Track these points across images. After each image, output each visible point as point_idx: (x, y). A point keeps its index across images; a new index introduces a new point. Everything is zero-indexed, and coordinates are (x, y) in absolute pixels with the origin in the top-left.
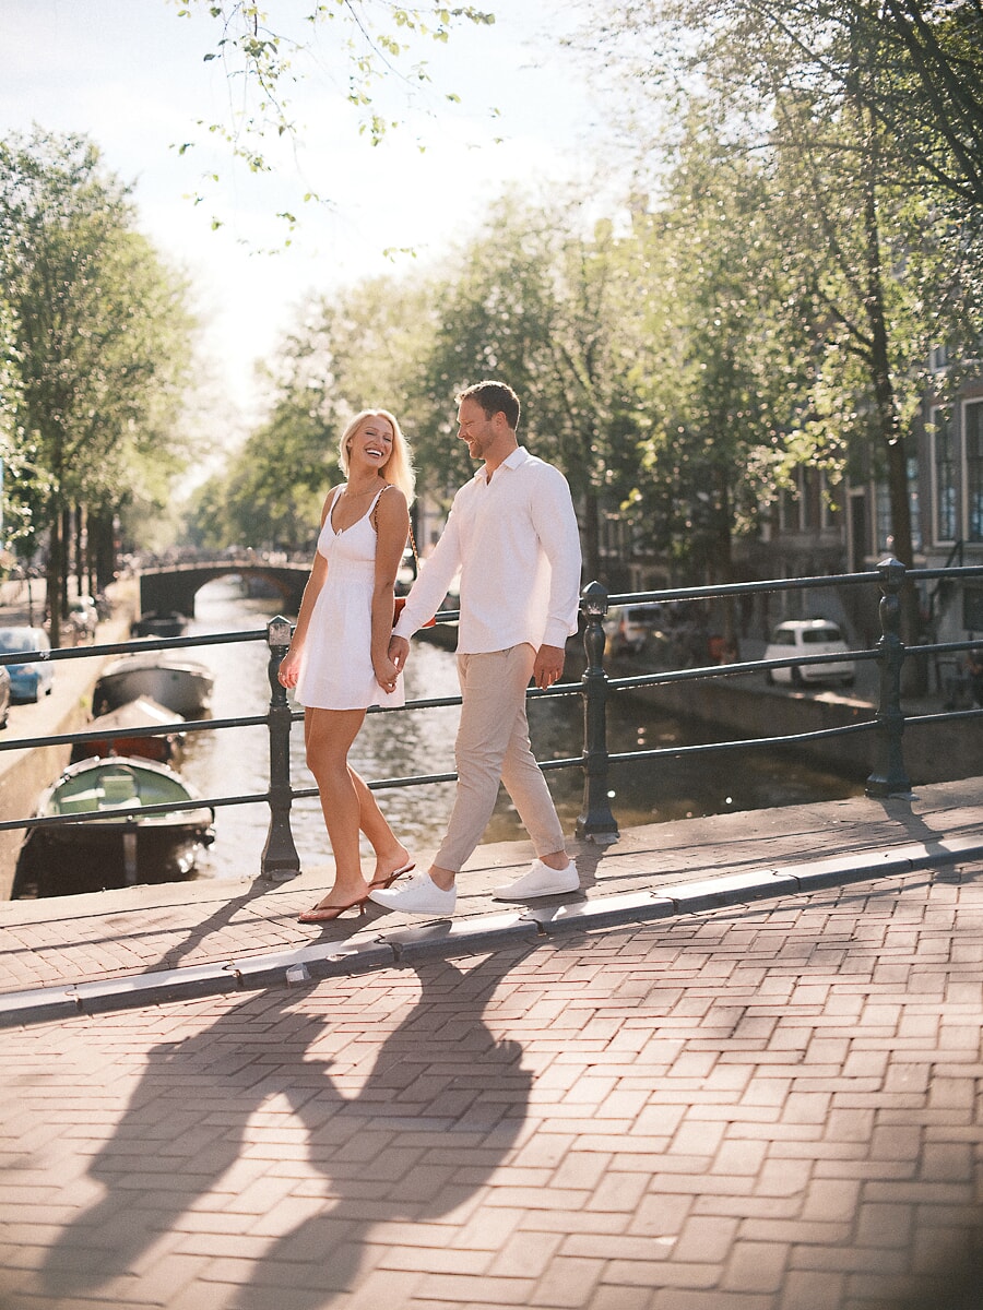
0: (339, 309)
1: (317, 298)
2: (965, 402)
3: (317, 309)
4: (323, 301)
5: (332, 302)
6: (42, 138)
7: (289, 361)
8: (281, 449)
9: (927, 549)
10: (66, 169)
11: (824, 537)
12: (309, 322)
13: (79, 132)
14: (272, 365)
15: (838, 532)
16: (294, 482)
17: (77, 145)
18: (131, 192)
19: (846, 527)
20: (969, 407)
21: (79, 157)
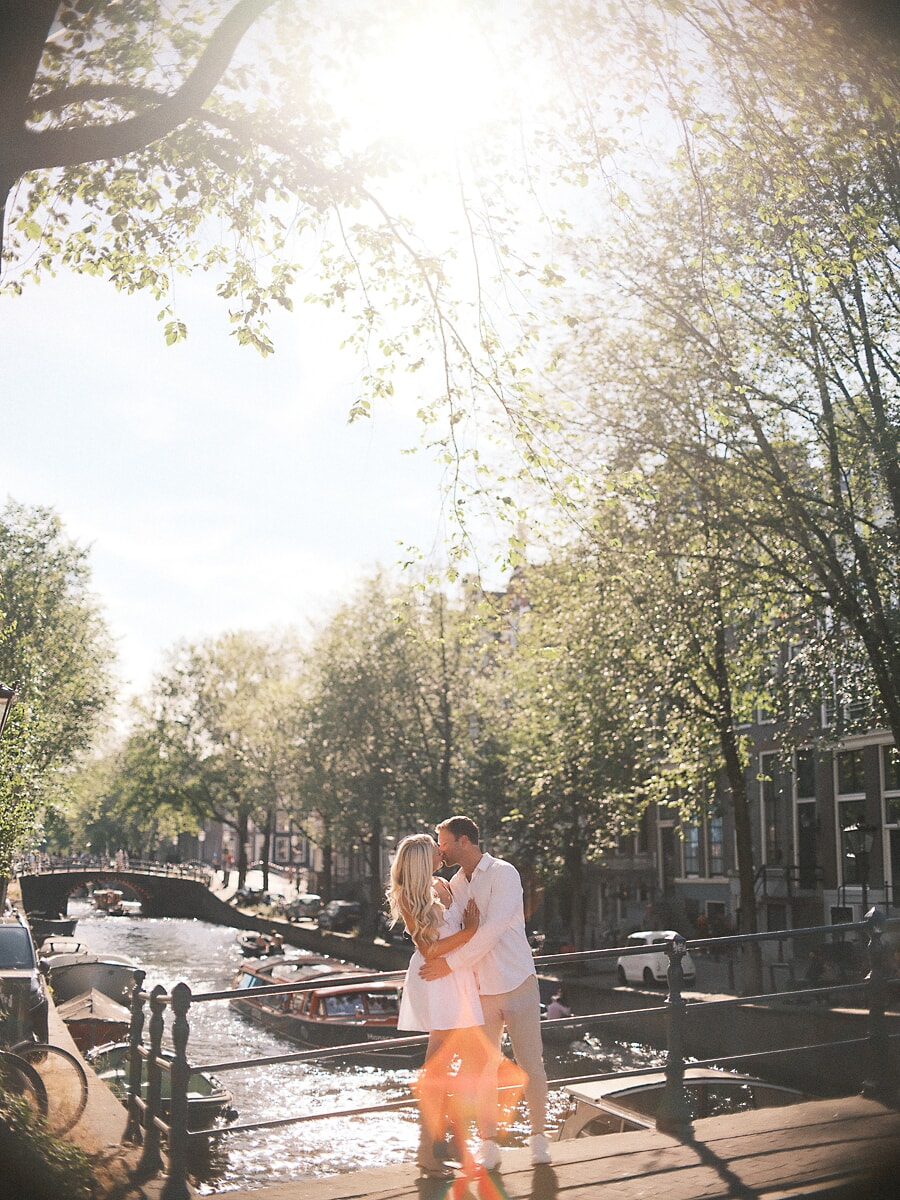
0: (207, 657)
1: (187, 647)
2: (762, 754)
3: (186, 657)
4: (192, 650)
5: (199, 651)
6: (15, 509)
7: (161, 700)
8: (150, 774)
9: (730, 872)
10: (33, 535)
11: (636, 860)
12: (180, 667)
13: (46, 506)
14: (146, 702)
15: (650, 857)
16: (159, 802)
17: (44, 517)
18: (85, 557)
19: (657, 851)
20: (764, 756)
21: (43, 527)
